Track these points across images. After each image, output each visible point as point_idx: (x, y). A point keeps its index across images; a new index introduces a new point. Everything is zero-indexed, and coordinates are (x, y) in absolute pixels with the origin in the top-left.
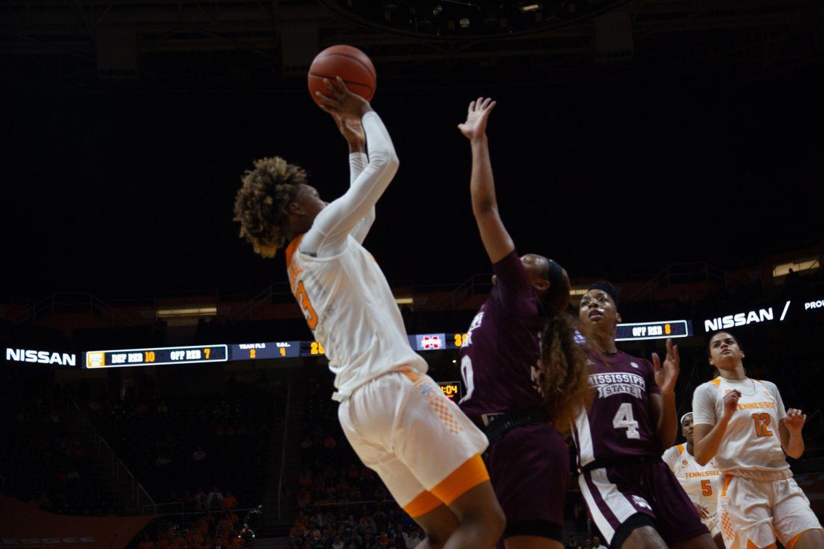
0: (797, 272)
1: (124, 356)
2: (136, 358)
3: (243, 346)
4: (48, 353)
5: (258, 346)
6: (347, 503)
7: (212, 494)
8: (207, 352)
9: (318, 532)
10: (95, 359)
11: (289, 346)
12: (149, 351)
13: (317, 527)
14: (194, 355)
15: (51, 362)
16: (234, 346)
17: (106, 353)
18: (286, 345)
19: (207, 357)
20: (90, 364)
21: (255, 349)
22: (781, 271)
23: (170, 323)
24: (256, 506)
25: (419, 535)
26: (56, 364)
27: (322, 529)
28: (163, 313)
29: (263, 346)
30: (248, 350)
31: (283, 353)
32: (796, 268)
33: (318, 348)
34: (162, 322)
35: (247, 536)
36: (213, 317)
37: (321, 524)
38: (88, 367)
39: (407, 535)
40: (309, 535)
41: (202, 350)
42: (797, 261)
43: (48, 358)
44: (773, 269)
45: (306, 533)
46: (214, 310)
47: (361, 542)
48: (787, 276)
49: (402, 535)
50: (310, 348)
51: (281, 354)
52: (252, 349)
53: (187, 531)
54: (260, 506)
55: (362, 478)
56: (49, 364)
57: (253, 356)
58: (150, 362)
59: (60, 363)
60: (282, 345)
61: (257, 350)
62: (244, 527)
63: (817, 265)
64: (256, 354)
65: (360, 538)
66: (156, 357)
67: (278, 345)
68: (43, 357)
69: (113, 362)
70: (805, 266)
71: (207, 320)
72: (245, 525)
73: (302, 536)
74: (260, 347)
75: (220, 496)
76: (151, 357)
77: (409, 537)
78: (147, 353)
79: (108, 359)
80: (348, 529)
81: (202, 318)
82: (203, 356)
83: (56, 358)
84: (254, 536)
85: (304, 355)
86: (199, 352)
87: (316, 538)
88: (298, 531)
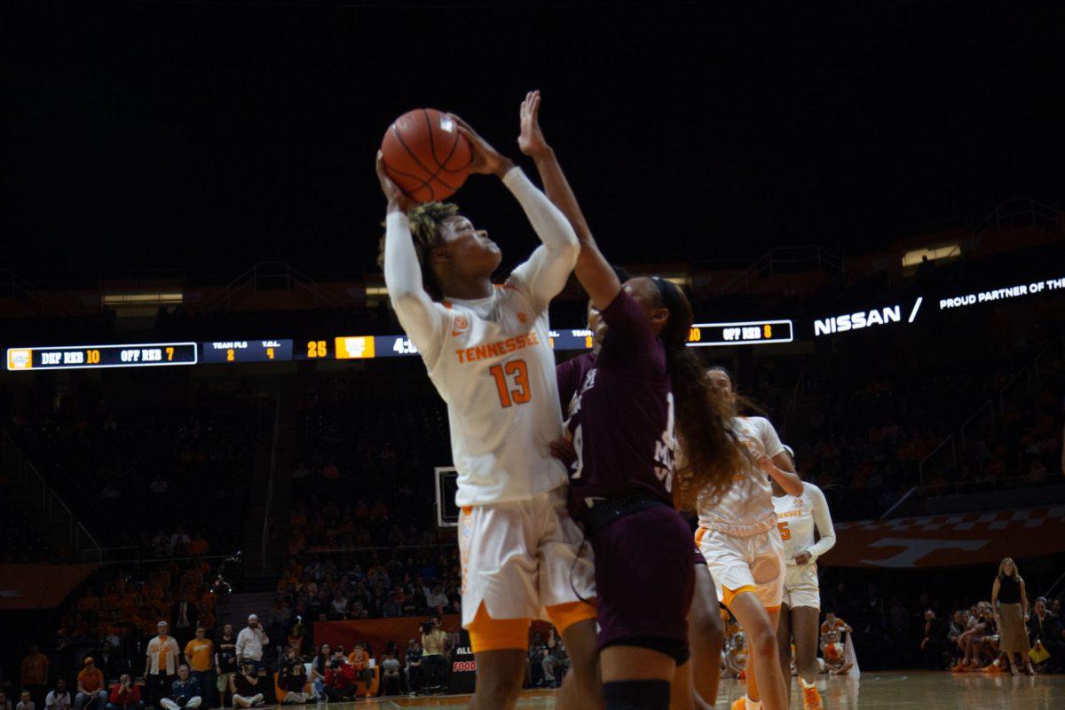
0: (932, 262)
1: (59, 355)
2: (74, 358)
3: (218, 345)
5: (238, 344)
6: (352, 549)
7: (175, 536)
8: (170, 351)
9: (315, 585)
10: (19, 359)
11: (279, 345)
12: (92, 350)
13: (313, 580)
14: (152, 355)
16: (206, 345)
17: (33, 351)
18: (275, 344)
19: (170, 358)
20: (12, 365)
21: (233, 349)
22: (913, 259)
23: (120, 313)
24: (234, 553)
25: (444, 590)
27: (319, 583)
28: (110, 299)
29: (245, 345)
30: (225, 350)
31: (271, 354)
32: (931, 256)
33: (317, 349)
34: (110, 311)
35: (221, 591)
36: (177, 306)
37: (318, 576)
38: (9, 368)
39: (428, 590)
40: (302, 590)
41: (163, 349)
42: (933, 245)
44: (903, 255)
45: (298, 587)
46: (179, 296)
47: (369, 599)
48: (920, 265)
49: (422, 590)
50: (307, 349)
51: (268, 357)
52: (230, 348)
53: (143, 583)
54: (239, 552)
55: (372, 518)
57: (231, 357)
58: (93, 364)
60: (270, 345)
61: (236, 350)
62: (218, 579)
63: (957, 252)
64: (235, 355)
65: (369, 593)
66: (101, 357)
67: (265, 344)
69: (44, 362)
70: (943, 253)
71: (170, 310)
72: (220, 576)
73: (293, 591)
74: (240, 346)
75: (186, 539)
76: (94, 357)
77: (431, 592)
78: (89, 352)
79: (36, 358)
80: (353, 583)
81: (163, 307)
82: (165, 357)
84: (230, 590)
85: (299, 357)
86: (158, 352)
87: (311, 594)
88: (288, 584)
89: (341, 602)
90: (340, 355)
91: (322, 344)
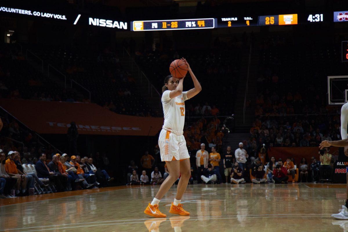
3: (224, 19)
4: (111, 21)
5: (233, 19)
6: (285, 115)
7: (205, 107)
9: (267, 131)
10: (138, 26)
11: (252, 19)
13: (267, 128)
15: (114, 27)
16: (218, 19)
17: (144, 22)
18: (250, 18)
20: (135, 28)
21: (231, 21)
23: (181, 5)
24: (230, 115)
25: (329, 135)
26: (116, 28)
27: (269, 129)
29: (236, 19)
30: (227, 22)
31: (248, 23)
33: (270, 21)
34: (176, 4)
35: (225, 132)
36: (206, 1)
37: (269, 127)
38: (134, 30)
39: (322, 135)
40: (261, 133)
43: (112, 24)
45: (260, 131)
47: (293, 138)
50: (265, 21)
51: (247, 25)
52: (229, 21)
53: (191, 127)
54: (233, 115)
55: (294, 101)
56: (112, 28)
57: (230, 25)
59: (119, 27)
60: (248, 19)
62: (223, 126)
64: (232, 24)
65: (293, 135)
67: (245, 18)
68: (109, 24)
71: (203, 3)
72: (224, 125)
73: (257, 133)
74: (234, 20)
75: (209, 108)
77: (323, 136)
79: (145, 26)
80: (286, 130)
81: (199, 2)
83: (116, 24)
84: (229, 132)
87: (266, 135)
89: (281, 139)
90: (280, 23)
91: (272, 18)
